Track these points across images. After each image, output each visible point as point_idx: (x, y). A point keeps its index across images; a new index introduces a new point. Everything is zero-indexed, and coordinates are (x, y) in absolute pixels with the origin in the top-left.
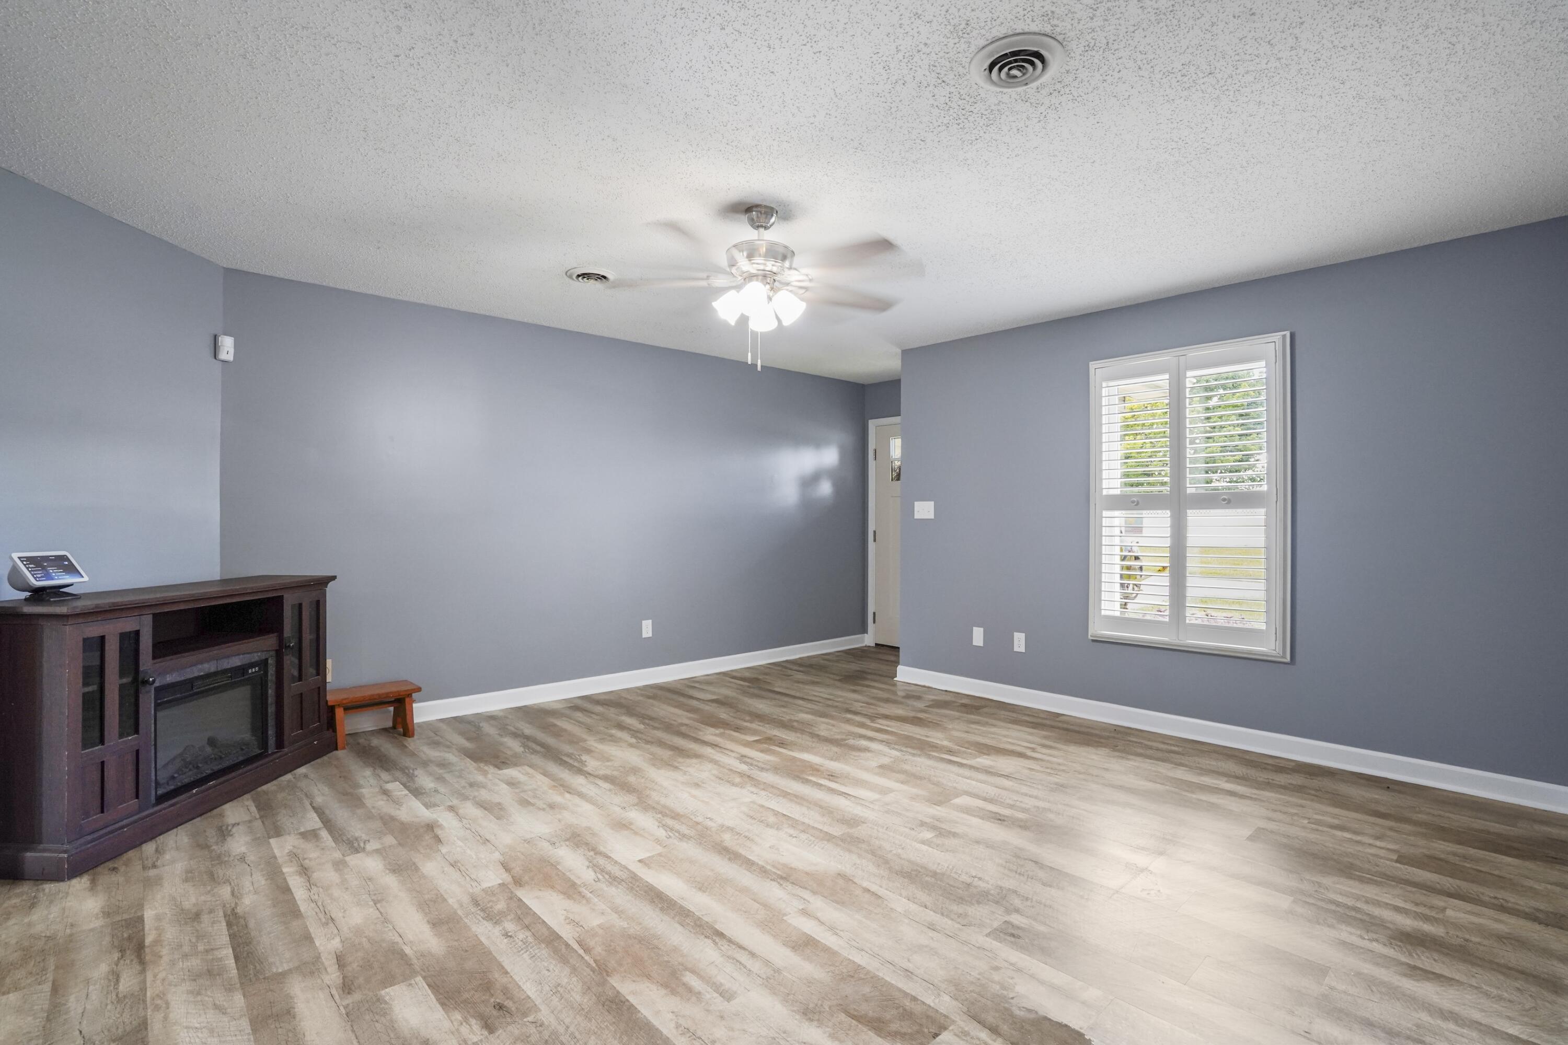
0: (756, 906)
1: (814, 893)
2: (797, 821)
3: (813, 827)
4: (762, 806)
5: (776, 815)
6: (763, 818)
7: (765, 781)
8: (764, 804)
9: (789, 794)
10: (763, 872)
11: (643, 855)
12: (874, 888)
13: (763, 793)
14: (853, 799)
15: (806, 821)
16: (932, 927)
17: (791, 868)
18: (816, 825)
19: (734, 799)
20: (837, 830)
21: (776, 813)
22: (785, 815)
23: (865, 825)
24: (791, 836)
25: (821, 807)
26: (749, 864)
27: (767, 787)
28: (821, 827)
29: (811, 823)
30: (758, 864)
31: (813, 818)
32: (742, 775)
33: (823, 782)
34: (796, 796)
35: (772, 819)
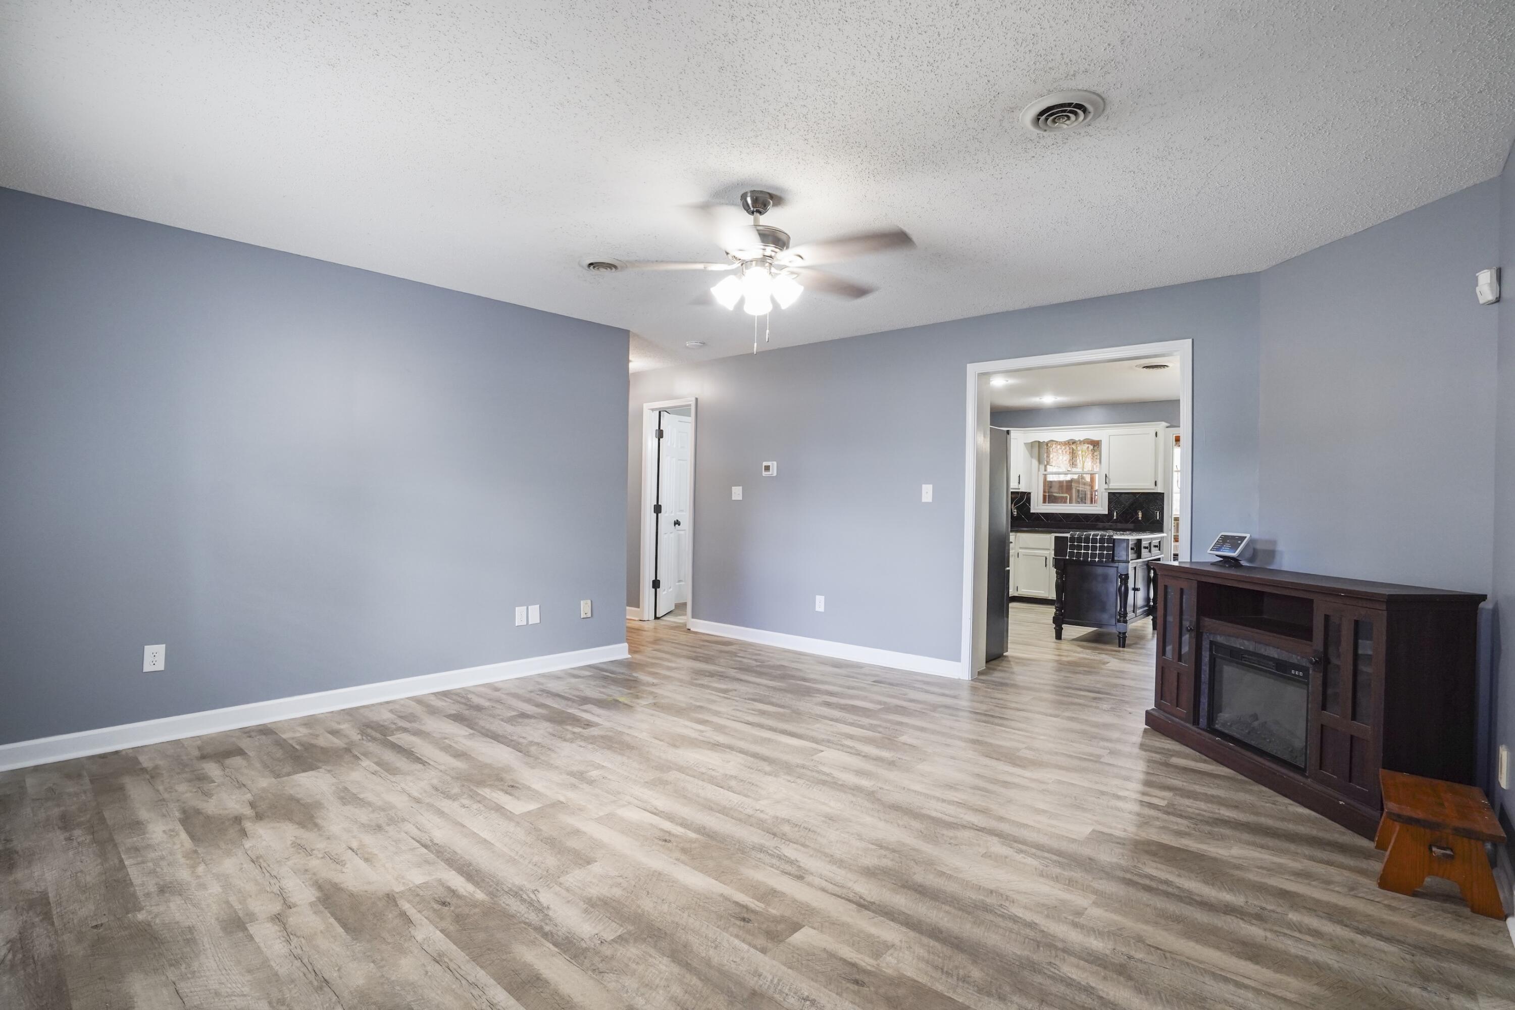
0: (731, 733)
1: (696, 739)
2: (709, 783)
3: (694, 777)
4: (746, 796)
5: (729, 787)
6: (741, 783)
7: (752, 828)
8: (745, 798)
9: (719, 812)
10: (731, 748)
11: (821, 754)
12: (657, 742)
13: (749, 811)
14: (648, 808)
15: (701, 783)
16: (630, 727)
17: (712, 750)
18: (692, 779)
19: (778, 802)
20: (673, 775)
21: (730, 789)
22: (722, 787)
23: (645, 780)
24: (713, 770)
25: (685, 797)
26: (742, 751)
27: (746, 820)
28: (688, 777)
29: (696, 781)
30: (736, 752)
31: (694, 786)
32: (784, 837)
33: (679, 830)
34: (711, 809)
35: (733, 783)
